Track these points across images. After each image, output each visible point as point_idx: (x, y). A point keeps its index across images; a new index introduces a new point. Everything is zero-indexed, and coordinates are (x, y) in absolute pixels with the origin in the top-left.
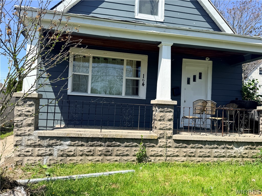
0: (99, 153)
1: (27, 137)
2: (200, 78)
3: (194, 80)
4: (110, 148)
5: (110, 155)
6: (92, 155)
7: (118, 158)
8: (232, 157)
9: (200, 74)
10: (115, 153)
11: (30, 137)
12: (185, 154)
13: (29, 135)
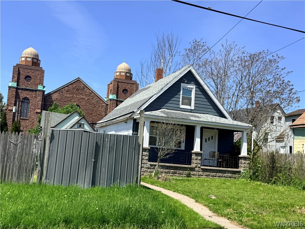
0: (172, 173)
1: (146, 165)
2: (212, 139)
3: (209, 140)
4: (176, 171)
5: (176, 174)
6: (169, 173)
7: (179, 175)
8: (225, 177)
9: (212, 137)
10: (178, 173)
11: (147, 165)
12: (205, 175)
13: (147, 164)
